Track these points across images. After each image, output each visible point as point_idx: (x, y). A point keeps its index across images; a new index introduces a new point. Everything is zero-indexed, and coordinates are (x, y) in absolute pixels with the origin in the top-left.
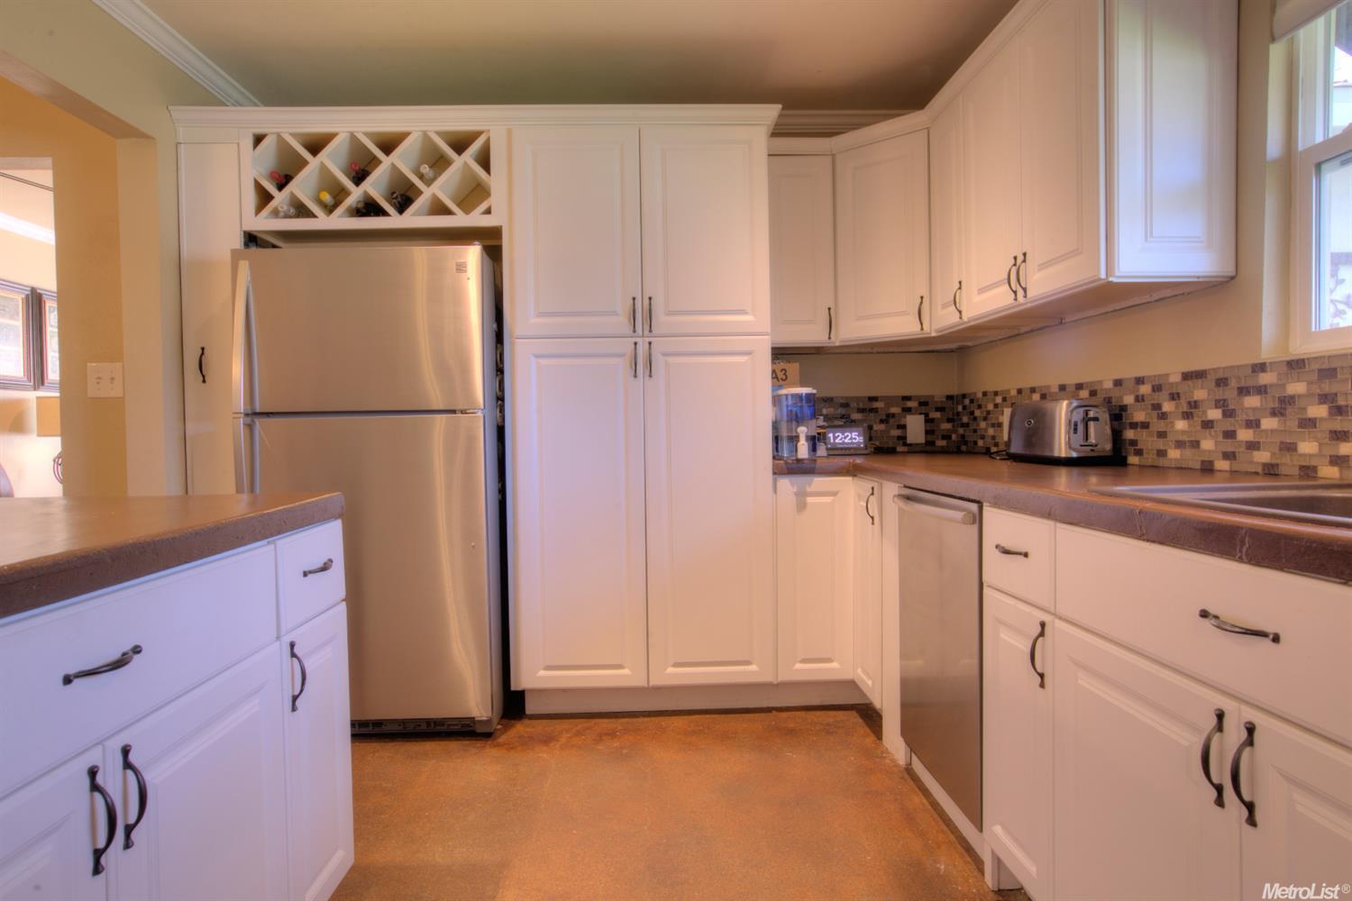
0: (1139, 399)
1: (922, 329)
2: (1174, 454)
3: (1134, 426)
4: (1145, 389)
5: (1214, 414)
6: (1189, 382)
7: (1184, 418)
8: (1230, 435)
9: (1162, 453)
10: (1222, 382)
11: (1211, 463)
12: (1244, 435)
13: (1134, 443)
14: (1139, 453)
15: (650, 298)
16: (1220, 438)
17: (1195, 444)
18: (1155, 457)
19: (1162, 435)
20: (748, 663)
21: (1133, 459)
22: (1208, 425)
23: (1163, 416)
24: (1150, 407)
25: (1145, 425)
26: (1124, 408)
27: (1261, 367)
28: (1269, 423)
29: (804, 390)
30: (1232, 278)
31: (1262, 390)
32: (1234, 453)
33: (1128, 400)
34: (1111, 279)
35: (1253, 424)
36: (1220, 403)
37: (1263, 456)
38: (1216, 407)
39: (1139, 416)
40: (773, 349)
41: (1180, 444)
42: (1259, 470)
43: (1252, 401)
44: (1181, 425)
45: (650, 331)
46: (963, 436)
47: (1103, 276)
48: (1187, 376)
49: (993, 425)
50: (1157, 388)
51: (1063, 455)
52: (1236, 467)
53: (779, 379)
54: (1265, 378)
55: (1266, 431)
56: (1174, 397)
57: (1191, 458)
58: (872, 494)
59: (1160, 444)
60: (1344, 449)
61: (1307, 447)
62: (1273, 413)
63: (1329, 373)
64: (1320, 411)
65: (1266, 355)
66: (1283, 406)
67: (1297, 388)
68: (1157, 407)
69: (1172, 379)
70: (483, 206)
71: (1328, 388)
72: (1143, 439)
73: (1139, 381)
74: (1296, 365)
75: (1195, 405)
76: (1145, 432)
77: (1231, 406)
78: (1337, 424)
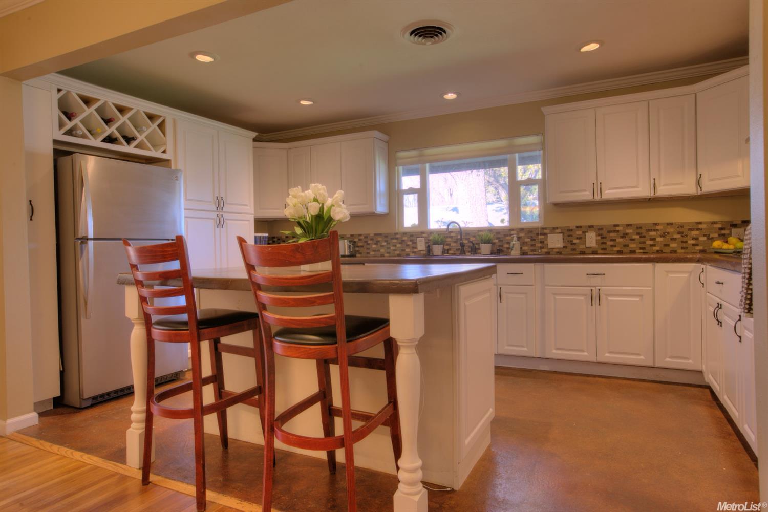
0: (359, 240)
2: (372, 253)
3: (358, 247)
4: (362, 237)
5: (384, 244)
8: (389, 248)
9: (368, 253)
10: (386, 236)
11: (383, 255)
12: (392, 248)
13: (358, 251)
14: (361, 253)
15: (222, 197)
16: (386, 249)
17: (379, 251)
19: (367, 249)
21: (358, 255)
22: (383, 246)
23: (368, 244)
24: (364, 242)
25: (362, 246)
26: (355, 242)
27: (397, 234)
28: (398, 245)
30: (388, 214)
31: (397, 239)
33: (356, 240)
34: (375, 212)
35: (395, 246)
38: (385, 242)
39: (360, 244)
41: (374, 251)
43: (394, 241)
44: (374, 246)
45: (222, 210)
48: (375, 235)
50: (366, 237)
51: (347, 254)
53: (257, 231)
54: (397, 236)
55: (398, 247)
56: (372, 239)
59: (367, 251)
60: (415, 250)
61: (407, 250)
62: (400, 243)
63: (412, 236)
64: (410, 243)
65: (397, 232)
66: (402, 242)
67: (405, 238)
68: (366, 242)
69: (371, 235)
70: (162, 149)
71: (412, 238)
72: (361, 250)
73: (360, 235)
74: (405, 234)
75: (379, 241)
76: (362, 248)
77: (389, 242)
78: (414, 245)
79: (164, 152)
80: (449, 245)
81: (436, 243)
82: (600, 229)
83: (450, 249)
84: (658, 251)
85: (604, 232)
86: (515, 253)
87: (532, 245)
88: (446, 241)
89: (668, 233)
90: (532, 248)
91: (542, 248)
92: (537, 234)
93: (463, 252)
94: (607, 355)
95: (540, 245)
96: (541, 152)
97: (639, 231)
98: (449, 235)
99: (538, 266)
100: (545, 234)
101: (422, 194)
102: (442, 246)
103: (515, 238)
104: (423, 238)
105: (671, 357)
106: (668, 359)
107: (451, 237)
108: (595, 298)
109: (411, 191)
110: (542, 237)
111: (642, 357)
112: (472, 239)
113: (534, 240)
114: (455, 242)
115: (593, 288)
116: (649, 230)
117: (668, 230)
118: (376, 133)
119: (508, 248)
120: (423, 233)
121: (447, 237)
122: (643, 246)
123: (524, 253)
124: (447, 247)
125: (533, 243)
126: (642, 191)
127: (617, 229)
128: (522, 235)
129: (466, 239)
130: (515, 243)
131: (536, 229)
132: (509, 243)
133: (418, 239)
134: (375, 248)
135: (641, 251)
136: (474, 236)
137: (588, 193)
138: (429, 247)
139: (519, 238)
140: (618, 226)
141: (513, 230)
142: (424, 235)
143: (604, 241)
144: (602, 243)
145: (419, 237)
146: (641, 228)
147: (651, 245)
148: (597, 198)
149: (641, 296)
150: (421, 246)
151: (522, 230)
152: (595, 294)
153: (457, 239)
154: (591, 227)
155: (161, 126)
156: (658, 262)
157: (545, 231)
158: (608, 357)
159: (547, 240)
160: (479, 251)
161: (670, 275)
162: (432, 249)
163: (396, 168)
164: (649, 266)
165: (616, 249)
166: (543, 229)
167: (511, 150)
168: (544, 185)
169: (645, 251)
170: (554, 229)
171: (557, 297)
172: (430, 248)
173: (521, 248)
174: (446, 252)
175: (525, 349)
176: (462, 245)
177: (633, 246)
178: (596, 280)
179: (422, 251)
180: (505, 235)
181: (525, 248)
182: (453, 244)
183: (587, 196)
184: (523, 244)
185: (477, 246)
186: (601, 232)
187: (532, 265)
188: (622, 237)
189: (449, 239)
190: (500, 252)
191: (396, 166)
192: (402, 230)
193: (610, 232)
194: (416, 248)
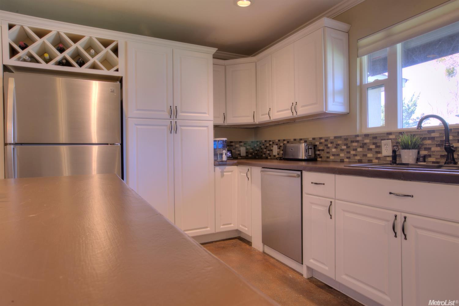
0: (320, 143)
1: (254, 121)
2: (332, 157)
3: (319, 150)
4: (323, 141)
5: (344, 147)
6: (336, 139)
7: (335, 148)
8: (349, 152)
9: (328, 157)
10: (346, 139)
11: (343, 160)
12: (353, 152)
13: (319, 155)
14: (321, 157)
15: (176, 107)
16: (346, 153)
17: (338, 155)
18: (326, 158)
19: (328, 153)
20: (207, 227)
21: (319, 159)
22: (342, 150)
23: (328, 148)
24: (324, 145)
25: (323, 150)
26: (316, 146)
27: (357, 136)
28: (359, 150)
29: (225, 139)
30: (348, 113)
31: (357, 141)
32: (350, 157)
33: (317, 143)
34: (326, 112)
35: (355, 150)
36: (346, 145)
37: (358, 158)
38: (345, 146)
39: (321, 148)
40: (214, 125)
41: (333, 155)
42: (357, 161)
43: (355, 144)
44: (334, 150)
45: (176, 118)
46: (257, 154)
47: (324, 111)
48: (335, 137)
49: (269, 150)
50: (326, 140)
52: (350, 160)
54: (358, 139)
55: (359, 151)
56: (332, 143)
57: (338, 159)
58: (248, 171)
59: (328, 155)
60: (379, 155)
61: (370, 155)
62: (361, 147)
63: (375, 138)
64: (373, 147)
65: (358, 133)
66: (363, 145)
67: (367, 141)
68: (326, 145)
69: (331, 138)
70: (115, 68)
71: (375, 141)
72: (322, 154)
73: (321, 138)
74: (367, 136)
75: (338, 145)
76: (323, 152)
77: (349, 145)
78: (377, 150)
79: (117, 70)
80: (429, 149)
81: (406, 147)
83: (430, 156)
88: (423, 145)
93: (451, 163)
98: (428, 136)
102: (415, 151)
104: (390, 140)
109: (377, 85)
118: (327, 22)
120: (390, 134)
121: (425, 139)
124: (423, 153)
133: (382, 141)
134: (335, 152)
142: (391, 137)
145: (385, 140)
150: (387, 150)
155: (115, 50)
162: (400, 155)
163: (358, 59)
172: (397, 153)
174: (421, 159)
176: (450, 150)
179: (388, 156)
182: (434, 148)
189: (428, 142)
191: (358, 57)
192: (365, 132)
194: (379, 152)
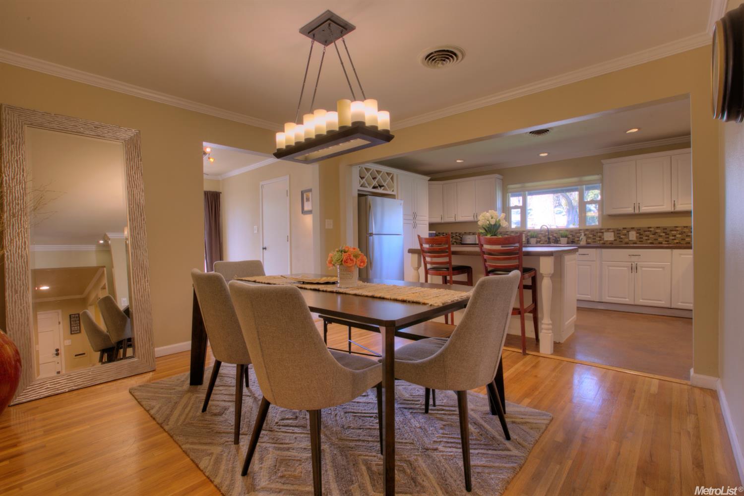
15: (416, 213)
27: (507, 232)
29: (435, 232)
40: (428, 224)
45: (415, 219)
53: (430, 230)
63: (516, 233)
65: (507, 230)
67: (512, 234)
70: (392, 190)
74: (512, 232)
79: (393, 191)
80: (540, 238)
81: (532, 237)
82: (639, 229)
83: (541, 241)
84: (677, 243)
85: (641, 232)
86: (583, 243)
87: (594, 239)
88: (538, 236)
89: (685, 232)
90: (594, 241)
91: (600, 240)
92: (597, 233)
93: (549, 243)
94: (641, 301)
95: (599, 239)
96: (601, 185)
97: (665, 231)
99: (598, 250)
100: (603, 233)
101: (524, 210)
102: (536, 239)
103: (583, 234)
105: (681, 302)
106: (679, 304)
107: (542, 234)
108: (634, 269)
109: (516, 207)
110: (601, 234)
111: (663, 302)
112: (555, 235)
113: (595, 236)
114: (544, 237)
115: (633, 263)
116: (671, 231)
117: (684, 230)
118: (497, 176)
119: (579, 240)
120: (523, 231)
121: (539, 234)
122: (667, 239)
123: (588, 243)
124: (539, 240)
125: (594, 237)
126: (667, 207)
127: (650, 229)
128: (586, 233)
129: (551, 235)
130: (583, 237)
131: (596, 229)
132: (579, 238)
135: (666, 243)
136: (556, 233)
137: (630, 209)
138: (528, 239)
139: (585, 235)
140: (651, 228)
141: (581, 230)
142: (524, 233)
143: (641, 236)
144: (640, 238)
145: (521, 234)
146: (666, 229)
147: (673, 239)
148: (637, 212)
149: (663, 268)
151: (587, 230)
152: (634, 266)
153: (546, 235)
154: (633, 228)
155: (392, 179)
156: (674, 249)
157: (602, 231)
158: (641, 302)
159: (603, 236)
160: (559, 242)
161: (682, 256)
162: (529, 241)
163: (507, 194)
164: (669, 251)
165: (649, 241)
166: (601, 229)
167: (581, 183)
168: (601, 204)
169: (668, 243)
170: (608, 229)
171: (610, 268)
173: (587, 241)
174: (538, 242)
175: (589, 297)
176: (549, 238)
177: (660, 239)
178: (634, 259)
180: (576, 233)
181: (589, 241)
182: (542, 238)
183: (630, 210)
184: (588, 238)
185: (558, 239)
186: (639, 231)
187: (594, 250)
188: (653, 234)
190: (573, 242)
191: (507, 192)
192: (511, 230)
193: (645, 231)
